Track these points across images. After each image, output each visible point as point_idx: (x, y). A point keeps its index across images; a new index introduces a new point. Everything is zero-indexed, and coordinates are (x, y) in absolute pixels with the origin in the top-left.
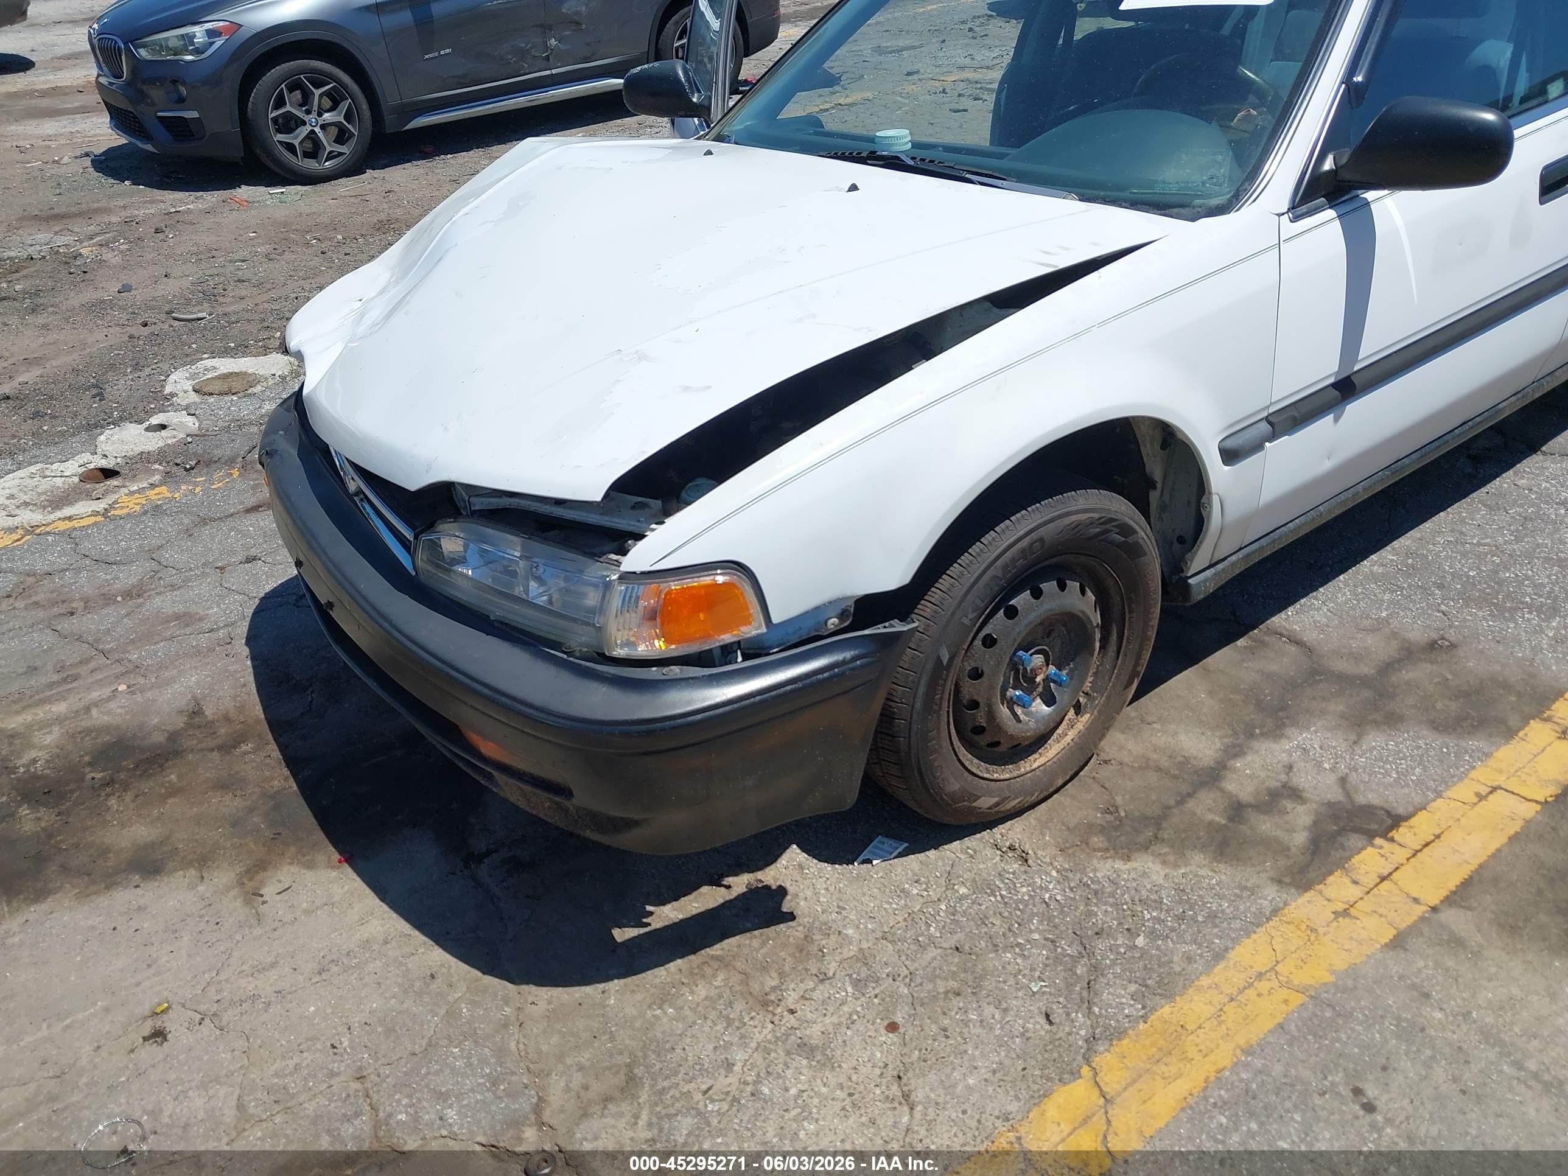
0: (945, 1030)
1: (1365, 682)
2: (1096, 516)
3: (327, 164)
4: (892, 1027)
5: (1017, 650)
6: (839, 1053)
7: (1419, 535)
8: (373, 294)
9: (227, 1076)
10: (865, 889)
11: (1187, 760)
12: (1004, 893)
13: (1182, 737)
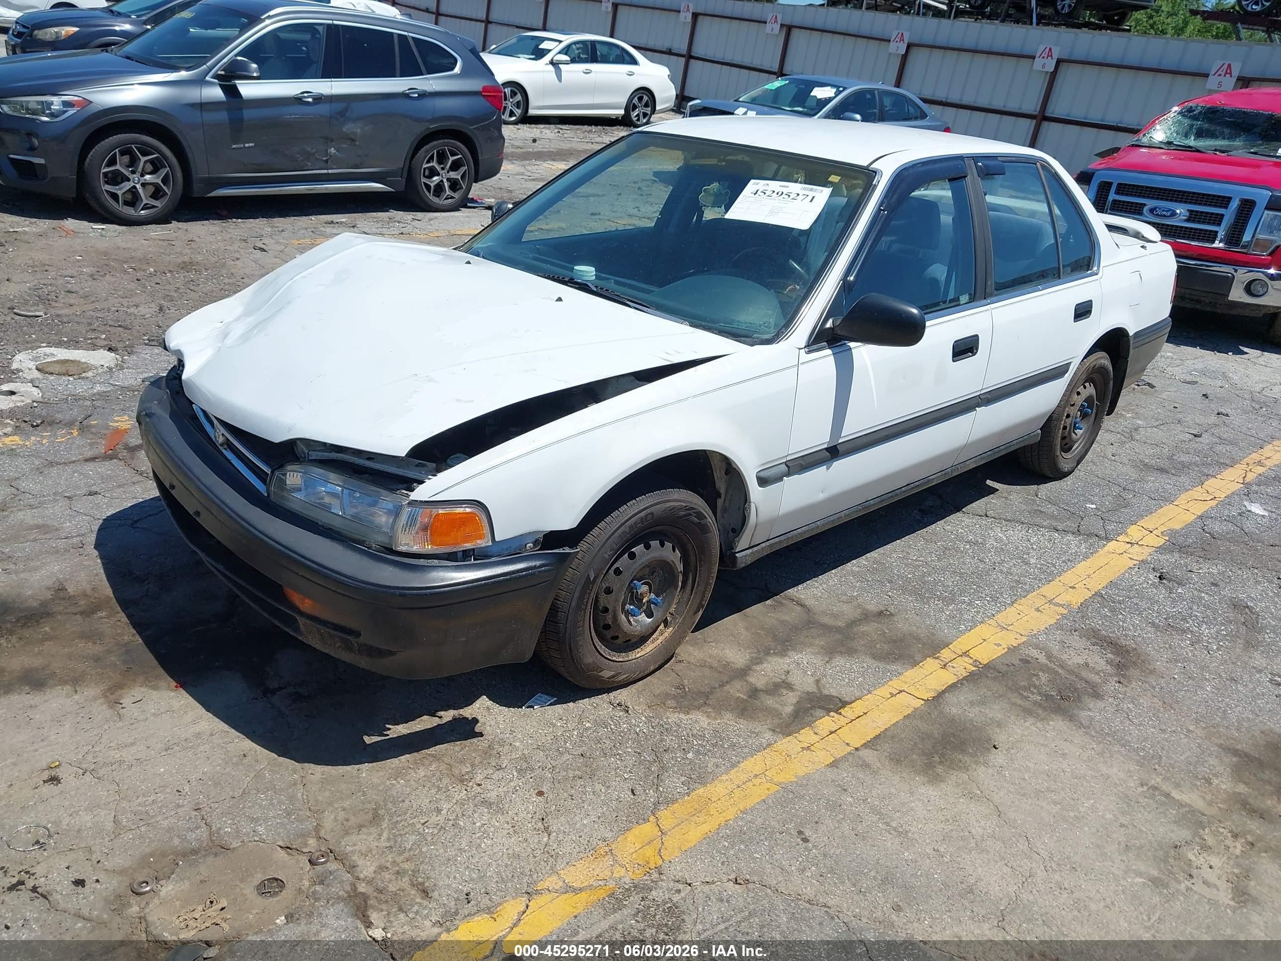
0: (572, 796)
1: (838, 630)
2: (684, 505)
3: (142, 212)
4: (540, 794)
5: (633, 580)
6: (507, 806)
7: (883, 552)
8: (231, 319)
9: (105, 804)
10: (528, 722)
11: (728, 663)
12: (612, 727)
13: (727, 651)
